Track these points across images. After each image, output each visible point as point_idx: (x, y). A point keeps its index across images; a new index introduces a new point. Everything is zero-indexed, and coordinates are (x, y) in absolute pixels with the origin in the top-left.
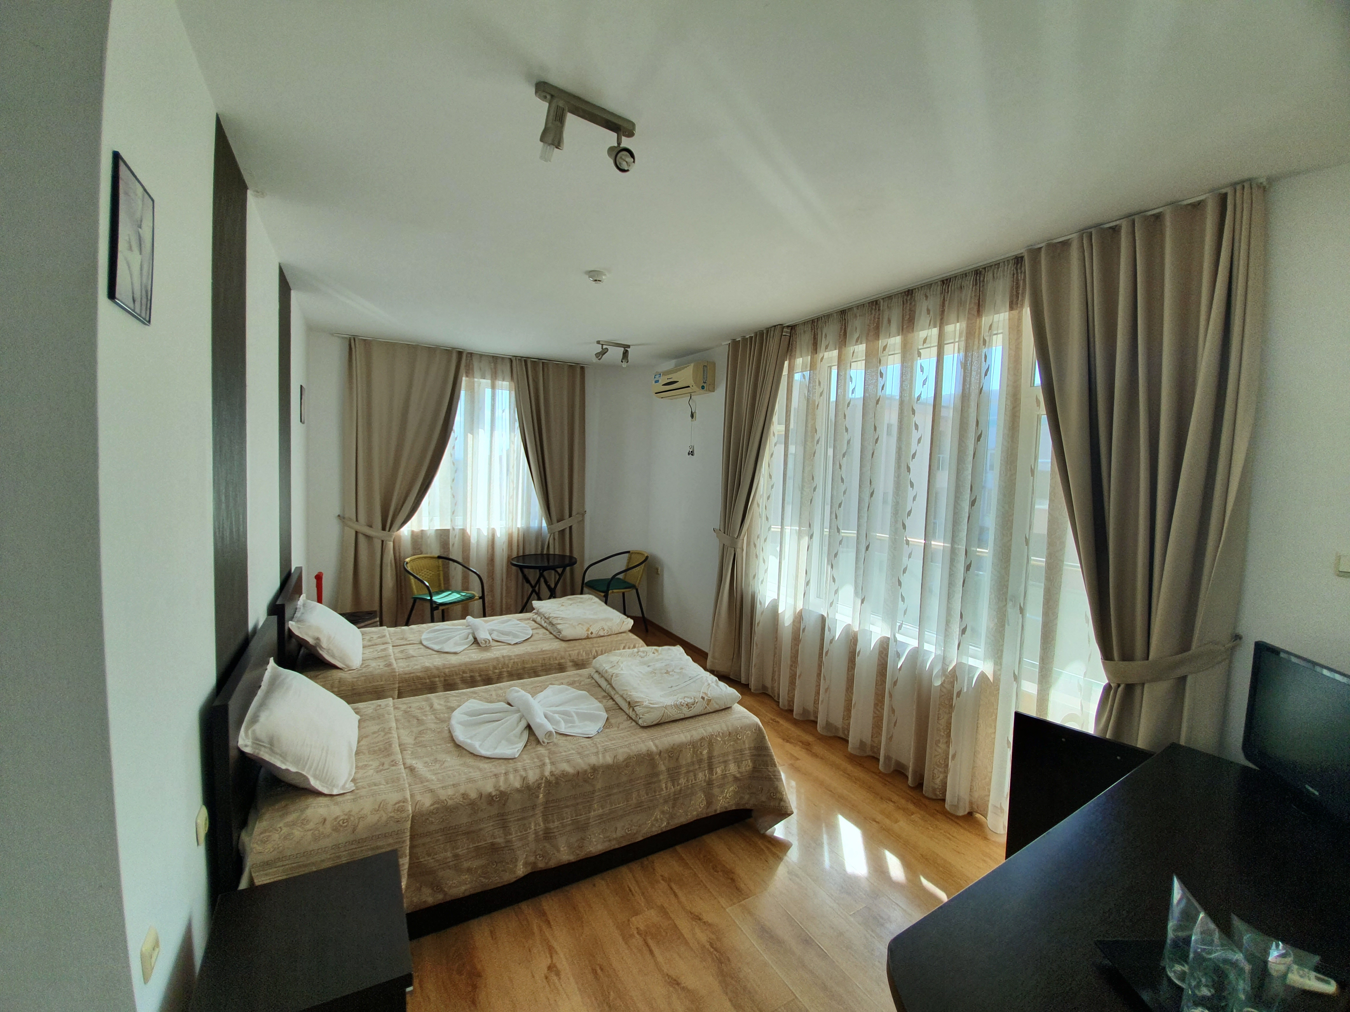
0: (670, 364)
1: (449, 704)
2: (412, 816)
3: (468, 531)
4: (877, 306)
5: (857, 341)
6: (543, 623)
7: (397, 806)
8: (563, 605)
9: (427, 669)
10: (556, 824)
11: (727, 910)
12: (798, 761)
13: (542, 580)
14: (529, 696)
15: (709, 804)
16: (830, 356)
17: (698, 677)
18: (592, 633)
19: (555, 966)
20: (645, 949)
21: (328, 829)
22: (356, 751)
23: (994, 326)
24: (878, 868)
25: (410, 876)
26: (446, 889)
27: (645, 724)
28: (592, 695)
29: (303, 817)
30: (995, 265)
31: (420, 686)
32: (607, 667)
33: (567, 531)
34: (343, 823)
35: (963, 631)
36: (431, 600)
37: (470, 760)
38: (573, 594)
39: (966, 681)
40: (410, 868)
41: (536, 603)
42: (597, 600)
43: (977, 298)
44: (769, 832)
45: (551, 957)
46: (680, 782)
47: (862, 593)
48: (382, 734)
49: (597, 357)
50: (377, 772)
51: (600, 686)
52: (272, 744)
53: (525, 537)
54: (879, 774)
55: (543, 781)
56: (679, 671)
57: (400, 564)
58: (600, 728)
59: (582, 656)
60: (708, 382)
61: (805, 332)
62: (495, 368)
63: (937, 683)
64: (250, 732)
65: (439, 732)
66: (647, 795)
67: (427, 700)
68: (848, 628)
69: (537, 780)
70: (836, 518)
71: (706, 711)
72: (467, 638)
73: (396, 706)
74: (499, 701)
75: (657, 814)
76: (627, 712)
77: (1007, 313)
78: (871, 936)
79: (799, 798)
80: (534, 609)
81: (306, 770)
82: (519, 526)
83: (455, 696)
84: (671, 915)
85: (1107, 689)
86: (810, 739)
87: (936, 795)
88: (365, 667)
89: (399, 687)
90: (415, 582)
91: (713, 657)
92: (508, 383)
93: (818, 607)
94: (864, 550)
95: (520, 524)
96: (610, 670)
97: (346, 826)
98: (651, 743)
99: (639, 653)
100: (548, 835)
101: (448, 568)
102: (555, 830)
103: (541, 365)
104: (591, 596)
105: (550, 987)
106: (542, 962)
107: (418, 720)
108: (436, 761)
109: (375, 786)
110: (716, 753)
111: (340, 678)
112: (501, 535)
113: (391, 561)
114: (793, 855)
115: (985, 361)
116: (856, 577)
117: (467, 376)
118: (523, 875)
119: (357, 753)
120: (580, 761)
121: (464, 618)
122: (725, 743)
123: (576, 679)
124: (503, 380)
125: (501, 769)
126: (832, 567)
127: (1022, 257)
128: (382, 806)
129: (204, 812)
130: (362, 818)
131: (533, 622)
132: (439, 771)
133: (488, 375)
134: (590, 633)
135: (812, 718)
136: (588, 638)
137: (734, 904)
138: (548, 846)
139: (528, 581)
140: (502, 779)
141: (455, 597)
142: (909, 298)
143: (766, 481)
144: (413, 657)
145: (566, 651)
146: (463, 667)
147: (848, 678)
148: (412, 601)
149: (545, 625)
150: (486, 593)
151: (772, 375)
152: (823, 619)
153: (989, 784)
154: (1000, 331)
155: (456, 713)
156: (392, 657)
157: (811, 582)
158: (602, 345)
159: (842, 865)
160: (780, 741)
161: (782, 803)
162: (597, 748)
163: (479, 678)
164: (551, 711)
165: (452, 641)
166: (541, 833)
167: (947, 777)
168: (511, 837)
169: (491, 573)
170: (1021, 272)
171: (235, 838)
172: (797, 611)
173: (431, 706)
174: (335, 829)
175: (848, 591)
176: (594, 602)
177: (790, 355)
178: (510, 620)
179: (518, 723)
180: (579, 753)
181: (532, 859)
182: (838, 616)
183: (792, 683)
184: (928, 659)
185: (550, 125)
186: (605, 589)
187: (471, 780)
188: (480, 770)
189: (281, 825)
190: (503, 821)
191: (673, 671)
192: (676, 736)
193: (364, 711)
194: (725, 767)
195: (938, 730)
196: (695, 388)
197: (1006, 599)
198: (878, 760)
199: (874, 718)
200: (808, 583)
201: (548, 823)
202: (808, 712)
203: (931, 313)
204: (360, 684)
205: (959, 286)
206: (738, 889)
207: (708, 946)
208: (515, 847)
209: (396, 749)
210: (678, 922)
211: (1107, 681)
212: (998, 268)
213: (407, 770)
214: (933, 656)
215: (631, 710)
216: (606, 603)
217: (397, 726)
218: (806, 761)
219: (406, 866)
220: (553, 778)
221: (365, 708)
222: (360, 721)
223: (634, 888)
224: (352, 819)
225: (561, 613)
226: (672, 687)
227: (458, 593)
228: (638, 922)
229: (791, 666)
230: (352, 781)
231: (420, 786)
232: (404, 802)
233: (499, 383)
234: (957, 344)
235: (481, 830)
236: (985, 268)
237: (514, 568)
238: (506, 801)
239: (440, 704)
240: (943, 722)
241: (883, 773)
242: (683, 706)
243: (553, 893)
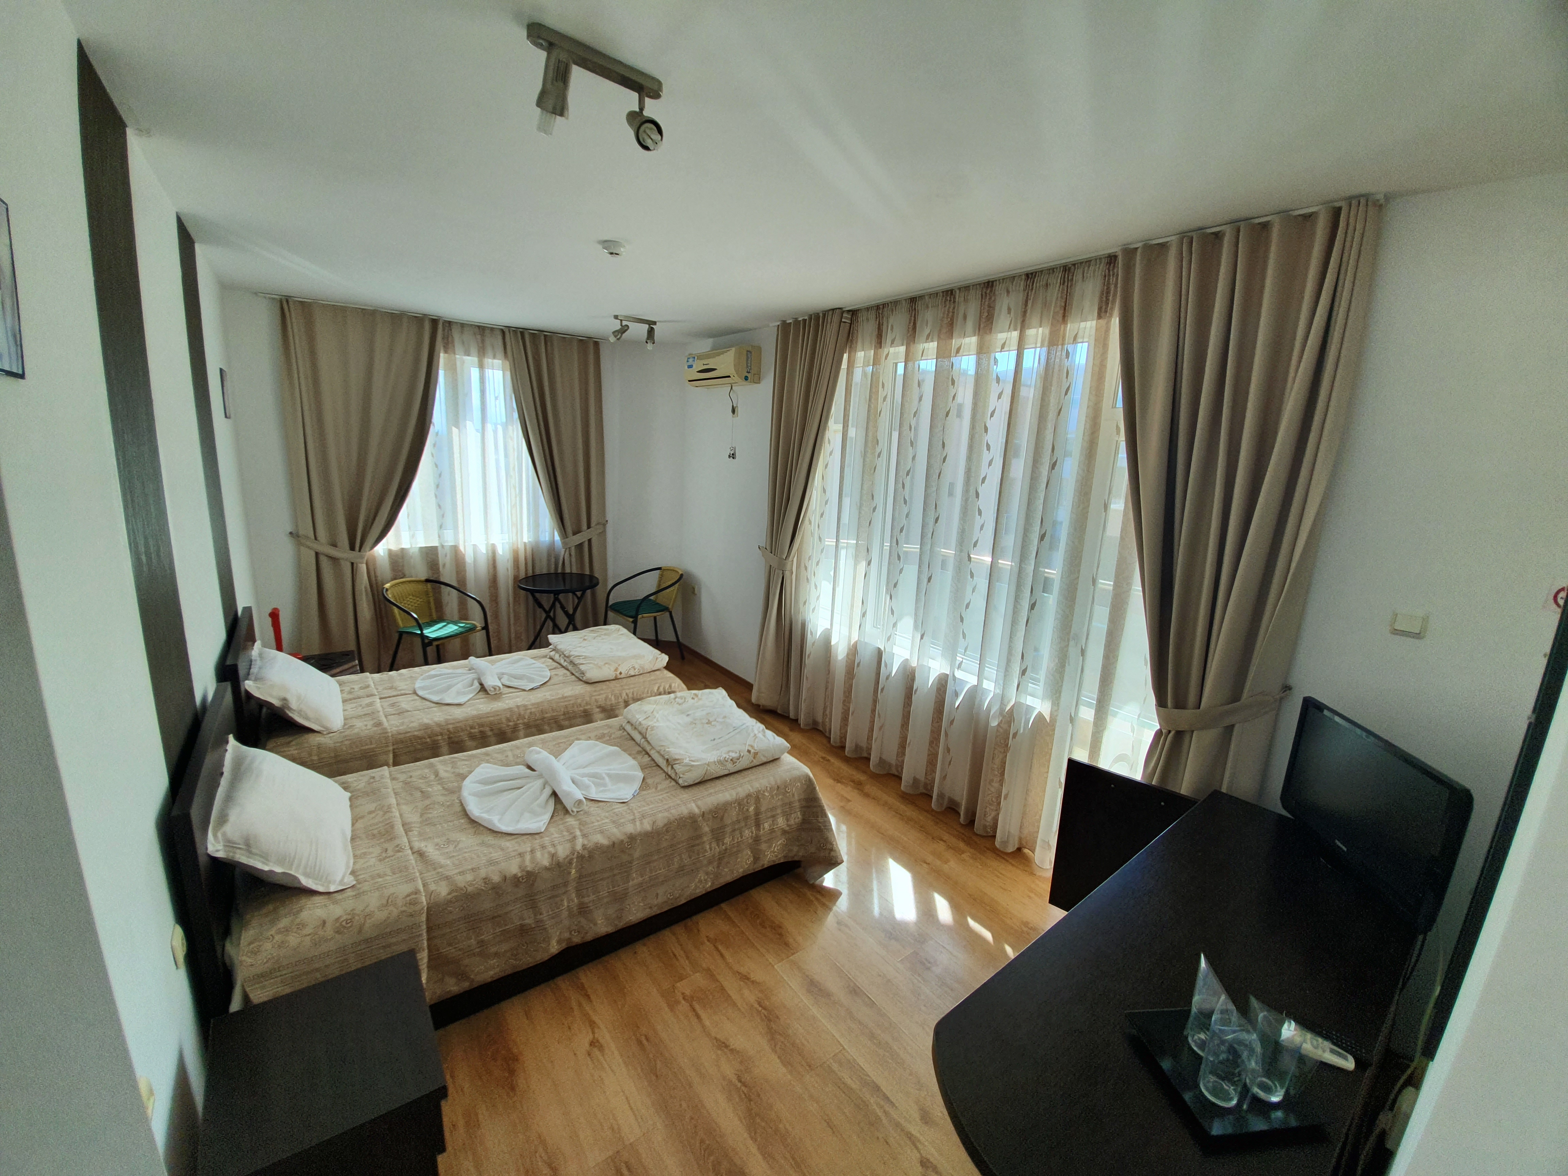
0: (705, 346)
1: (457, 770)
2: (427, 908)
3: (462, 548)
4: (952, 297)
5: (927, 338)
6: (562, 662)
7: (408, 899)
8: (585, 640)
9: (427, 727)
10: (592, 897)
11: (776, 966)
12: (850, 803)
13: (558, 605)
14: (554, 758)
15: (756, 859)
16: (897, 351)
17: (744, 726)
18: (621, 673)
19: (598, 1041)
20: (691, 1014)
21: (329, 931)
22: (352, 836)
23: (1080, 334)
24: (927, 911)
25: (430, 967)
26: (472, 977)
27: (686, 784)
28: (625, 751)
29: (298, 921)
30: (1086, 262)
31: (419, 747)
32: (640, 718)
33: (586, 545)
34: (347, 924)
35: (1024, 672)
36: (422, 635)
37: (489, 838)
38: (596, 624)
39: (1022, 724)
40: (430, 959)
41: (552, 638)
42: (625, 631)
43: (1064, 300)
44: (818, 882)
45: (593, 1033)
46: (725, 841)
47: (922, 629)
48: (381, 813)
49: (615, 337)
50: (380, 860)
51: (633, 739)
52: (248, 845)
53: (534, 554)
54: (930, 811)
55: (575, 856)
56: (723, 720)
57: (377, 590)
58: (636, 791)
59: (611, 700)
60: (752, 372)
61: (868, 319)
62: (483, 341)
63: (994, 723)
64: (219, 835)
65: (448, 806)
66: (690, 858)
67: (431, 766)
68: (905, 664)
69: (567, 856)
70: (897, 544)
71: (752, 765)
72: (472, 685)
73: (393, 776)
74: (517, 764)
75: (702, 875)
76: (666, 770)
77: (1094, 322)
78: (918, 980)
79: (849, 843)
80: (550, 645)
81: (293, 869)
82: (526, 540)
83: (463, 760)
84: (718, 977)
85: (1159, 734)
86: (862, 777)
87: (987, 832)
88: (348, 728)
89: (394, 749)
90: (399, 614)
91: (759, 691)
92: (500, 361)
93: (875, 639)
94: (926, 580)
95: (527, 538)
96: (643, 722)
97: (350, 927)
98: (693, 805)
99: (677, 699)
100: (583, 910)
101: (440, 593)
102: (591, 904)
103: (543, 337)
104: (617, 626)
105: (593, 1063)
106: (583, 1040)
107: (422, 792)
108: (449, 841)
109: (380, 877)
110: (763, 809)
111: (319, 744)
112: (503, 551)
113: (366, 588)
114: (843, 904)
115: (1067, 377)
116: (917, 609)
117: (446, 352)
118: (557, 952)
119: (353, 839)
120: (615, 830)
121: (466, 658)
122: (773, 798)
123: (605, 732)
124: (494, 357)
125: (526, 847)
126: (891, 598)
127: (1116, 257)
128: (390, 900)
129: (179, 931)
130: (369, 915)
131: (551, 660)
132: (454, 854)
133: (474, 350)
134: (618, 673)
135: (865, 755)
136: (616, 679)
137: (783, 960)
138: (583, 921)
139: (540, 606)
140: (528, 857)
141: (451, 629)
142: (988, 292)
143: (819, 496)
144: (408, 711)
145: (591, 696)
146: (471, 722)
147: (903, 714)
148: (396, 636)
149: (565, 664)
150: (489, 621)
151: (829, 371)
152: (880, 653)
153: (1039, 821)
154: (1085, 340)
155: (467, 782)
156: (381, 713)
157: (868, 613)
158: (621, 320)
159: (891, 912)
160: (830, 781)
161: (832, 854)
162: (634, 815)
163: (490, 733)
164: (578, 774)
165: (454, 689)
166: (575, 908)
167: (998, 814)
168: (541, 916)
169: (494, 597)
170: (1113, 275)
171: (219, 952)
172: (852, 643)
173: (437, 774)
174: (338, 932)
175: (907, 623)
176: (622, 634)
177: (851, 347)
178: (521, 659)
179: (542, 791)
180: (614, 822)
181: (566, 935)
182: (896, 650)
183: (845, 719)
184: (987, 698)
185: (549, 86)
186: (633, 613)
187: (492, 863)
188: (502, 849)
189: (273, 932)
190: (532, 902)
191: (715, 720)
192: (720, 795)
193: (355, 785)
194: (773, 821)
195: (993, 770)
196: (735, 378)
197: (1068, 640)
198: (932, 797)
199: (929, 755)
200: (864, 615)
201: (583, 897)
202: (861, 748)
203: (1012, 313)
204: (345, 749)
205: (1044, 282)
206: (787, 944)
207: (756, 1006)
208: (547, 926)
209: (399, 829)
210: (726, 984)
211: (1159, 727)
212: (1089, 267)
213: (415, 855)
214: (991, 695)
215: (670, 768)
216: (634, 633)
217: (397, 801)
218: (858, 803)
219: (426, 960)
220: (586, 851)
221: (355, 781)
222: (350, 799)
223: (678, 952)
224: (357, 918)
225: (584, 650)
226: (714, 739)
227: (455, 623)
228: (684, 987)
229: (844, 701)
230: (350, 874)
231: (433, 873)
232: (416, 893)
233: (488, 361)
234: (1038, 350)
235: (506, 913)
236: (1074, 265)
237: (522, 592)
238: (534, 881)
239: (446, 771)
240: (997, 761)
241: (936, 812)
242: (727, 761)
243: (590, 965)
